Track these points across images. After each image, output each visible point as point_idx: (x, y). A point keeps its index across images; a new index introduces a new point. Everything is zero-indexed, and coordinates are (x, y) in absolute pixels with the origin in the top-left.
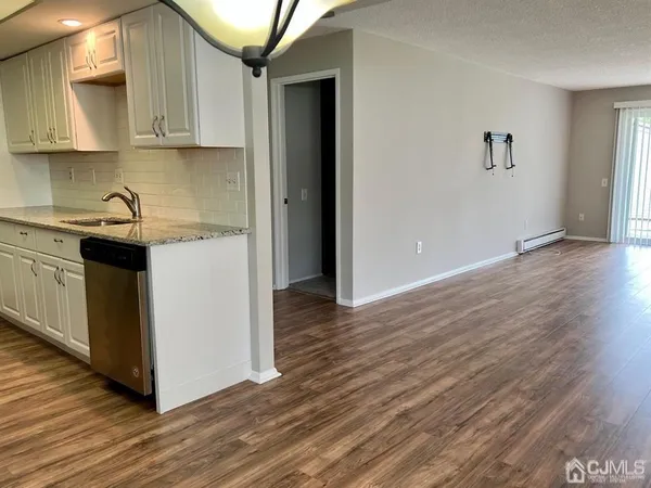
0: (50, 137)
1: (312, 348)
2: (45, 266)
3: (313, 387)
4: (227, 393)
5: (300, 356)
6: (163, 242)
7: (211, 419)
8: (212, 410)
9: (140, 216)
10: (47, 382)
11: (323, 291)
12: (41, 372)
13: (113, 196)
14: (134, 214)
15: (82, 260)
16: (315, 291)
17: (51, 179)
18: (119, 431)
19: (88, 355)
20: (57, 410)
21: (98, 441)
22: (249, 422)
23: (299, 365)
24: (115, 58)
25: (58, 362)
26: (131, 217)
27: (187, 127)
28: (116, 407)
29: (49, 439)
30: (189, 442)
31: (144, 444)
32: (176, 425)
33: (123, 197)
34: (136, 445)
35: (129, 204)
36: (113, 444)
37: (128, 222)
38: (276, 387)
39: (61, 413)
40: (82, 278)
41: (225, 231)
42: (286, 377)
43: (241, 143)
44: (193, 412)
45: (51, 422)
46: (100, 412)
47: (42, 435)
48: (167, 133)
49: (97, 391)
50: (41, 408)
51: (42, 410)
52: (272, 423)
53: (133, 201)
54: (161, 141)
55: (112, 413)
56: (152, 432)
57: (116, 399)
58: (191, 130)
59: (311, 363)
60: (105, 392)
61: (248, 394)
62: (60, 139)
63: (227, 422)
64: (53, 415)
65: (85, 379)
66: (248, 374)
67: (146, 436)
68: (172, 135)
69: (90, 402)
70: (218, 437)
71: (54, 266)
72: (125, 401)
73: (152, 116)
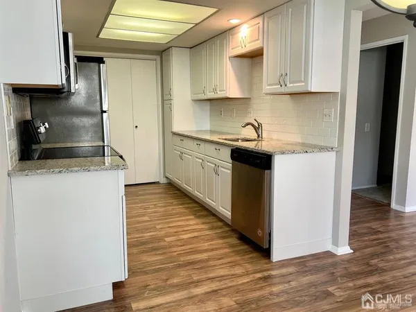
0: (215, 90)
1: (374, 237)
2: (208, 164)
3: (380, 265)
4: (315, 257)
5: (366, 241)
6: (283, 153)
7: (306, 271)
8: (306, 266)
9: (262, 138)
10: (207, 230)
11: (378, 197)
12: (203, 223)
13: (248, 124)
14: (259, 136)
15: (231, 161)
16: (372, 197)
17: (210, 115)
18: (250, 267)
19: (230, 218)
20: (214, 247)
21: (238, 270)
22: (333, 279)
23: (366, 247)
24: (258, 40)
25: (211, 219)
26: (256, 138)
27: (303, 79)
28: (246, 252)
29: (212, 263)
30: (293, 284)
31: (265, 278)
32: (284, 271)
33: (253, 125)
34: (260, 278)
35: (256, 129)
36: (247, 275)
37: (254, 140)
38: (349, 260)
39: (216, 249)
40: (230, 172)
41: (322, 149)
42: (357, 254)
43: (338, 89)
44: (294, 265)
45: (210, 254)
46: (237, 253)
47: (208, 260)
48: (288, 85)
49: (234, 240)
50: (206, 244)
51: (206, 245)
52: (351, 284)
53: (258, 128)
54: (283, 90)
55: (244, 255)
56: (269, 272)
57: (245, 247)
58: (306, 81)
59: (376, 248)
60: (238, 242)
61: (330, 261)
62: (220, 91)
63: (318, 276)
64: (212, 250)
65: (226, 232)
66: (329, 247)
67: (266, 274)
68: (291, 85)
69: (232, 246)
70: (312, 285)
71: (213, 164)
72: (250, 249)
73: (278, 74)
